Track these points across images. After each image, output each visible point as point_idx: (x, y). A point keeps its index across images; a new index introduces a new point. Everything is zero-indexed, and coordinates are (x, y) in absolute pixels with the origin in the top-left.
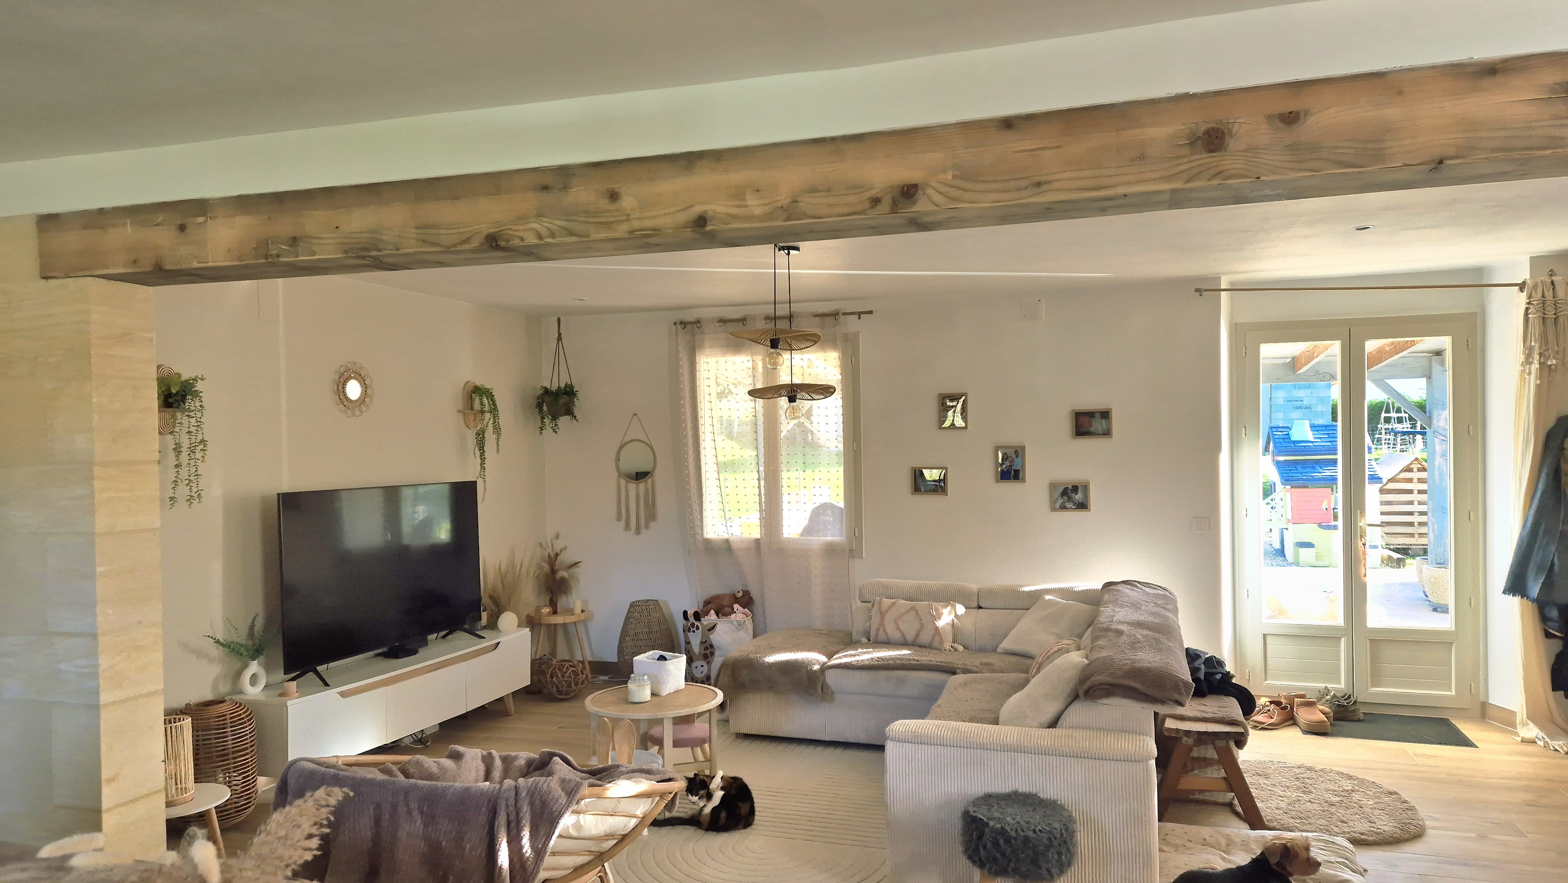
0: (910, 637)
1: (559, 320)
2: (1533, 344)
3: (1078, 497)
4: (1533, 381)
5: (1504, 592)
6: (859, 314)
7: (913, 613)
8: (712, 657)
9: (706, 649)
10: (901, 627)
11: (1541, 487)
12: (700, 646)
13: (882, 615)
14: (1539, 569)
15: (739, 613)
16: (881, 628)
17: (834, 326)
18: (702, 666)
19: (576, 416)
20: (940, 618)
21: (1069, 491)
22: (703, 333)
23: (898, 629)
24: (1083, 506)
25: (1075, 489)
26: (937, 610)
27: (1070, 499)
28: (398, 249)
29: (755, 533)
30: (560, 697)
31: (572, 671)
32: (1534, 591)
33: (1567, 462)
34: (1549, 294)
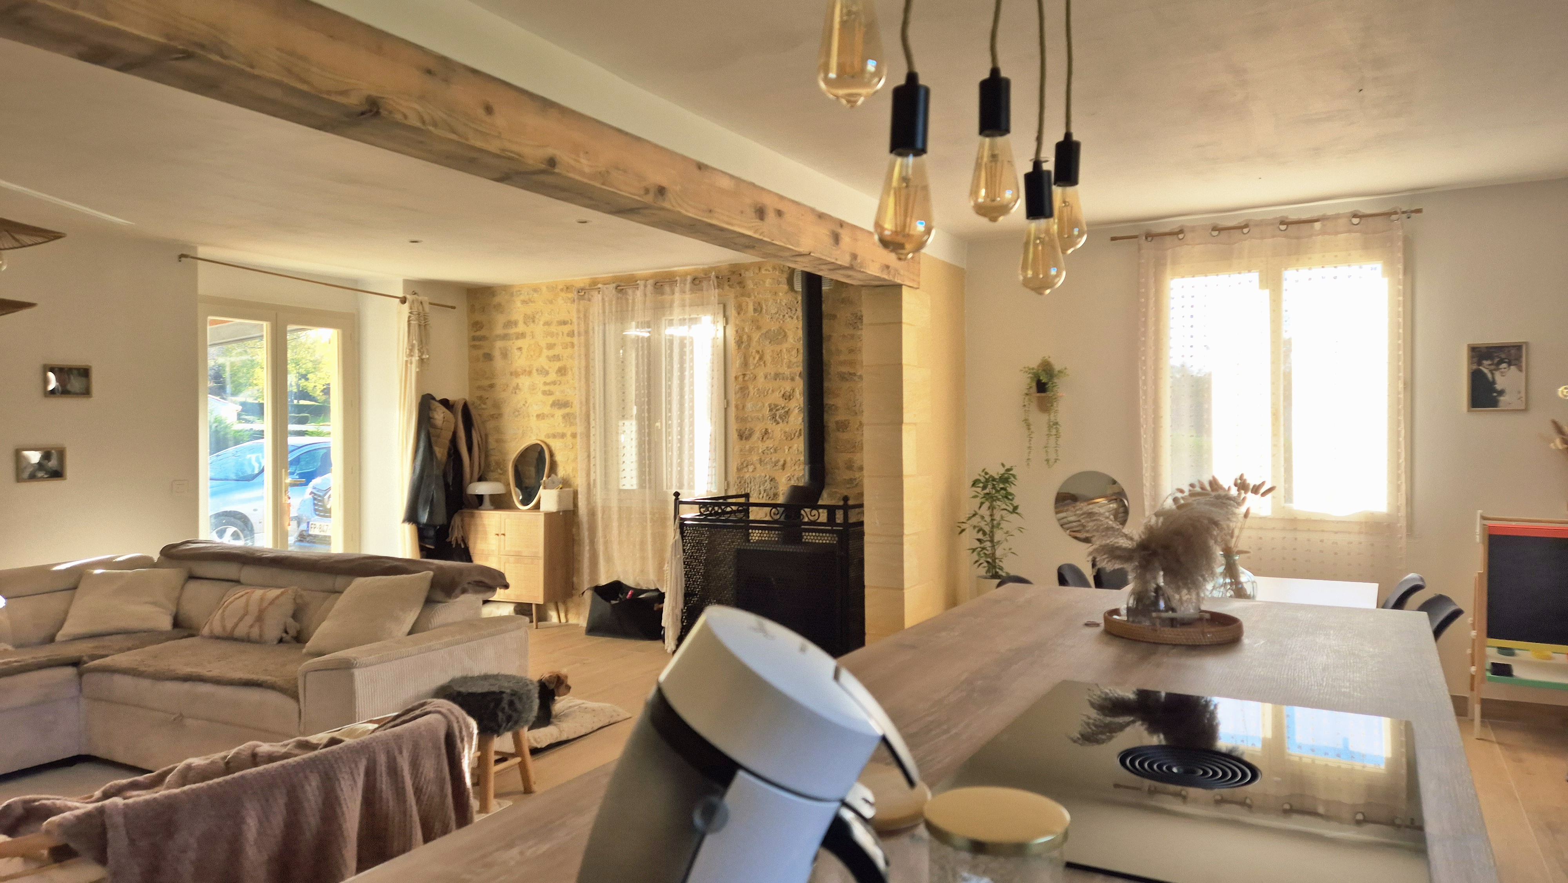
2: (414, 342)
3: (52, 464)
4: (414, 369)
5: (404, 522)
14: (425, 503)
24: (59, 475)
25: (48, 455)
27: (42, 467)
28: (252, 67)
32: (424, 518)
33: (434, 426)
34: (421, 308)
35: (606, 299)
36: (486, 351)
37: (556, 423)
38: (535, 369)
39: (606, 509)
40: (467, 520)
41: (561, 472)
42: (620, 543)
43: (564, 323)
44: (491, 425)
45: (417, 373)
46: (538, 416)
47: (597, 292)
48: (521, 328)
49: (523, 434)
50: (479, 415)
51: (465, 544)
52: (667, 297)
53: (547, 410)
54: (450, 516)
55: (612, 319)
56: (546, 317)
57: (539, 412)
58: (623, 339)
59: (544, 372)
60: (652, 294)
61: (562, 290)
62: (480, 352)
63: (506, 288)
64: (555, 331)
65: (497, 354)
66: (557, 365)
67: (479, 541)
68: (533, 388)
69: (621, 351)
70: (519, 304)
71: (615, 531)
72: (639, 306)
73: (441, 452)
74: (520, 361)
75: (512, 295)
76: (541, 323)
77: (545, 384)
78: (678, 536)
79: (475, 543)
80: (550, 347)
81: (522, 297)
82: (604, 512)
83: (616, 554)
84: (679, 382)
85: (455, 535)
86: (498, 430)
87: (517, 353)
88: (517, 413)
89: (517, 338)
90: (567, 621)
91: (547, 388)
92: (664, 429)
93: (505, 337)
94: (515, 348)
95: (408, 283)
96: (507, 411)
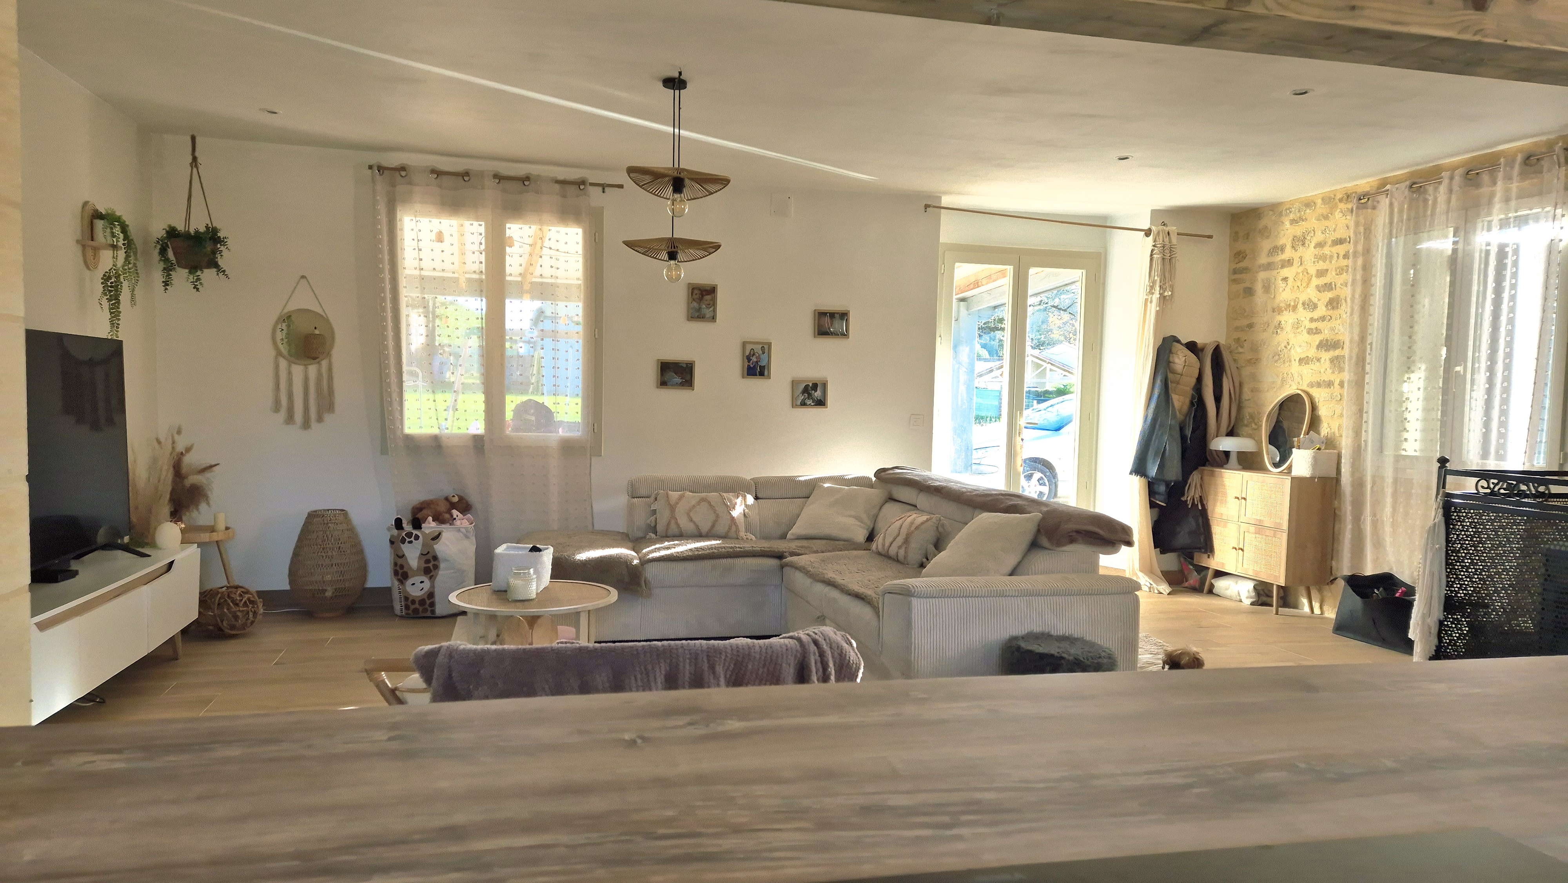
0: (705, 528)
1: (193, 139)
2: (1156, 278)
3: (818, 394)
4: (1153, 308)
5: (1131, 473)
6: (603, 187)
7: (704, 505)
8: (436, 571)
9: (427, 561)
10: (694, 519)
11: (1157, 392)
12: (420, 558)
13: (672, 508)
14: (1156, 455)
15: (462, 521)
16: (673, 522)
17: (577, 196)
18: (422, 582)
19: (224, 271)
20: (734, 508)
21: (810, 388)
22: (410, 183)
23: (691, 520)
24: (821, 403)
25: (815, 386)
26: (730, 501)
27: (810, 396)
29: (478, 427)
30: (233, 632)
31: (249, 599)
32: (1153, 471)
33: (1174, 372)
34: (1167, 240)
35: (1396, 204)
36: (1248, 285)
37: (1323, 369)
38: (1301, 302)
39: (1378, 479)
40: (1206, 478)
41: (1324, 430)
42: (1393, 524)
43: (1341, 242)
44: (1246, 372)
45: (1157, 312)
46: (1301, 360)
47: (1384, 196)
48: (1288, 254)
49: (1283, 381)
50: (1235, 360)
51: (1203, 505)
52: (1485, 190)
53: (1312, 353)
54: (1186, 473)
55: (1401, 230)
56: (1319, 237)
57: (1303, 356)
58: (1415, 254)
59: (1311, 306)
60: (1460, 187)
61: (1341, 200)
62: (1241, 287)
63: (1274, 208)
64: (1328, 253)
65: (1259, 288)
66: (1329, 295)
67: (1218, 504)
68: (1297, 325)
69: (1412, 272)
70: (1287, 224)
71: (1388, 509)
72: (1441, 206)
73: (1180, 401)
74: (1284, 294)
75: (1280, 214)
76: (1313, 245)
77: (1312, 320)
78: (1440, 518)
79: (1215, 505)
80: (1321, 273)
81: (1292, 216)
82: (1374, 483)
83: (1388, 539)
84: (1492, 308)
85: (1191, 494)
86: (1254, 377)
87: (1282, 285)
88: (1277, 357)
89: (1283, 267)
90: (1322, 613)
91: (1313, 325)
92: (1469, 376)
93: (1269, 267)
94: (1280, 278)
95: (1155, 213)
96: (1266, 355)
